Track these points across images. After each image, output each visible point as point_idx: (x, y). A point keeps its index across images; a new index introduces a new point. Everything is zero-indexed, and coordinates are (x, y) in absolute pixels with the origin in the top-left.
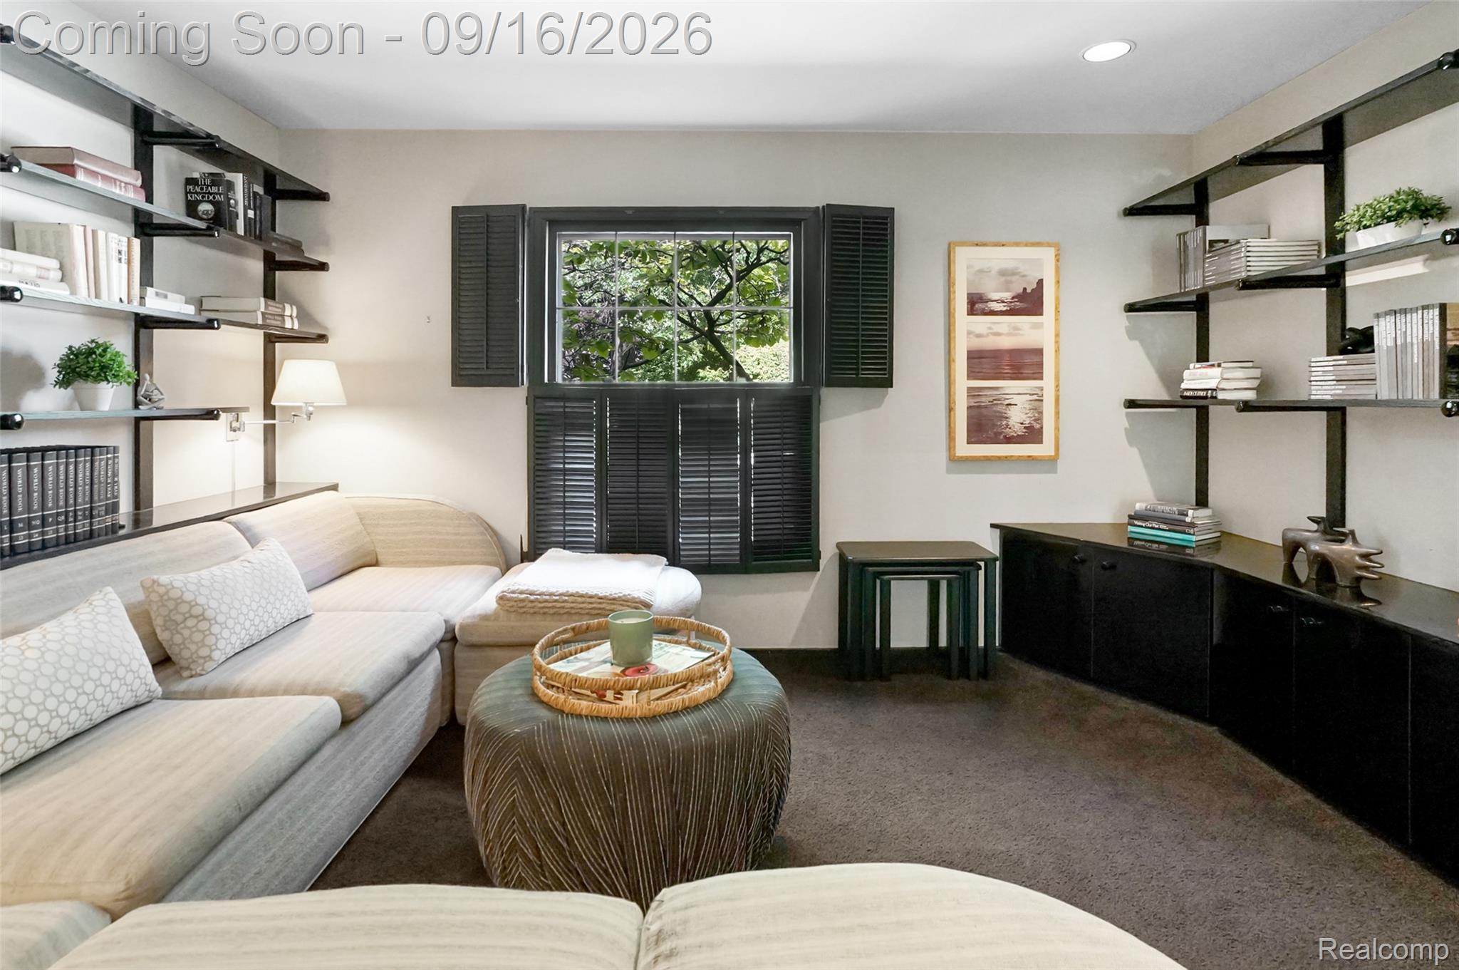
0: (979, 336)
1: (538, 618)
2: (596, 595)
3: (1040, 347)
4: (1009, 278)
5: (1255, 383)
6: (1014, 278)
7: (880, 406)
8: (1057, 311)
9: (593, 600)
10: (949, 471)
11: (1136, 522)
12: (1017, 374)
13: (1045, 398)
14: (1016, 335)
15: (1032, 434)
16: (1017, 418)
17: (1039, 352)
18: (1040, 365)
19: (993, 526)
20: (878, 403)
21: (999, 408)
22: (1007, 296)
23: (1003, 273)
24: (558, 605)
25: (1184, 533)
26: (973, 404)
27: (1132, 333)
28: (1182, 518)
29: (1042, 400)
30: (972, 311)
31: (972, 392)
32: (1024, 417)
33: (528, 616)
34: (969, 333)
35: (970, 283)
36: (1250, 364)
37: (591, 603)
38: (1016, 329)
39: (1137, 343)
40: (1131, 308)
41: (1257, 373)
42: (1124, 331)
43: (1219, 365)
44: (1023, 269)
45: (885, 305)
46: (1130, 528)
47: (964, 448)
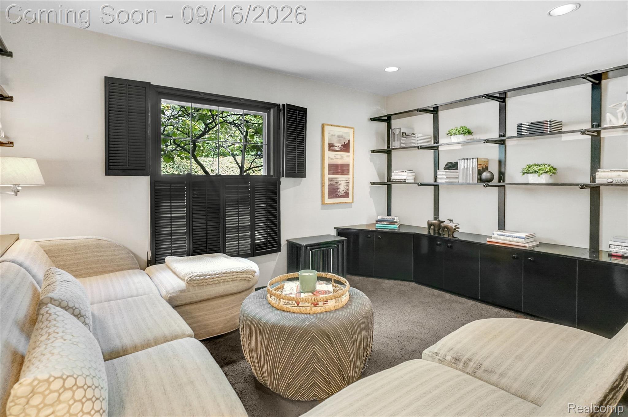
0: (332, 159)
1: (209, 286)
2: (235, 271)
3: (348, 164)
4: (340, 139)
5: (413, 177)
6: (342, 139)
7: (300, 185)
8: (353, 151)
9: (234, 274)
10: (322, 209)
11: (379, 223)
12: (342, 174)
13: (350, 182)
14: (342, 159)
15: (346, 195)
16: (342, 189)
17: (348, 165)
18: (348, 170)
19: (335, 228)
20: (299, 184)
21: (337, 185)
22: (340, 145)
23: (339, 136)
24: (219, 279)
25: (394, 225)
26: (329, 184)
27: (371, 160)
28: (393, 220)
29: (349, 182)
30: (330, 150)
31: (330, 180)
32: (344, 188)
33: (204, 287)
34: (329, 158)
35: (329, 140)
36: (412, 172)
37: (233, 275)
38: (342, 157)
39: (372, 163)
40: (373, 151)
41: (414, 174)
42: (369, 158)
43: (406, 172)
44: (344, 136)
45: (303, 145)
46: (376, 225)
47: (327, 200)
